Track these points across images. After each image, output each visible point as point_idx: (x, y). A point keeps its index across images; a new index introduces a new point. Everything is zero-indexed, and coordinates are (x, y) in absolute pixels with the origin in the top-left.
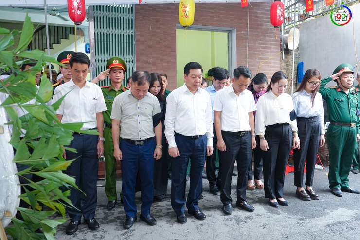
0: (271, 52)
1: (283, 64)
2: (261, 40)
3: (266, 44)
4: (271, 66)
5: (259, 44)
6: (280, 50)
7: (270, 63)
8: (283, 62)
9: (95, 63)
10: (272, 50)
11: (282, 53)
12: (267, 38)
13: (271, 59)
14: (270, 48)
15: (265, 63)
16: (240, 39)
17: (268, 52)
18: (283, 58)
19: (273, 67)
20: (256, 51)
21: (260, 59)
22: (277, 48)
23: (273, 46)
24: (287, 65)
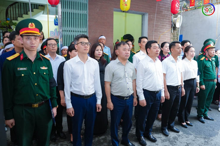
0: (166, 28)
1: (172, 36)
2: (161, 21)
3: (163, 23)
4: (166, 37)
5: (160, 23)
6: (171, 28)
7: (165, 35)
8: (172, 34)
9: (62, 33)
10: (167, 27)
11: (172, 29)
12: (164, 20)
13: (166, 33)
14: (166, 26)
15: (163, 35)
16: (150, 20)
17: (164, 28)
18: (172, 32)
19: (167, 37)
20: (158, 27)
21: (160, 32)
22: (169, 26)
23: (167, 25)
24: (174, 36)
